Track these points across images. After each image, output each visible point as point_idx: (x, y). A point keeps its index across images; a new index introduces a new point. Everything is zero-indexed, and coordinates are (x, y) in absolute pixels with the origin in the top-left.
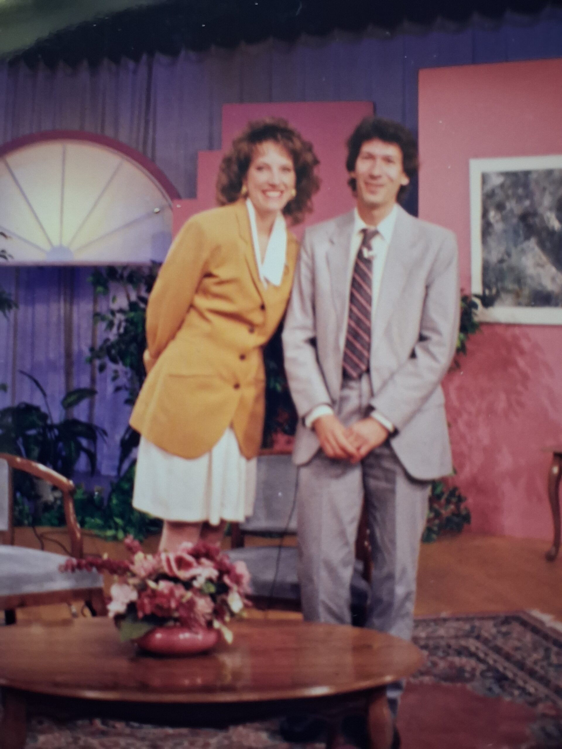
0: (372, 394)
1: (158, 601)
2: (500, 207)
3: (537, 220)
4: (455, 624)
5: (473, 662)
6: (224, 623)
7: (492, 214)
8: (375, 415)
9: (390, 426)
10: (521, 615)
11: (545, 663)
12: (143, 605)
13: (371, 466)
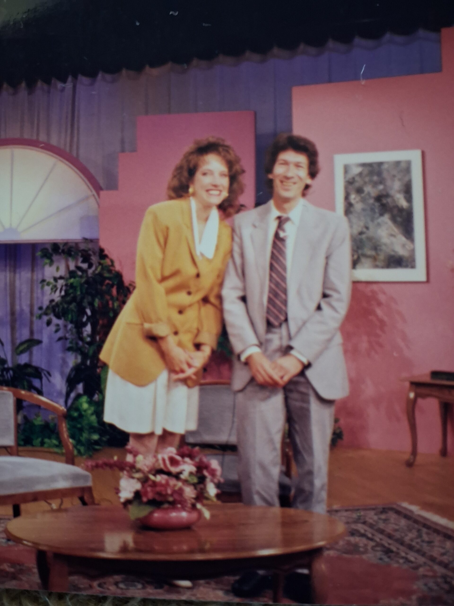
0: (290, 338)
1: (158, 489)
2: (359, 191)
3: (389, 200)
4: (345, 514)
5: (364, 541)
6: (204, 505)
7: (353, 197)
8: (293, 352)
9: (305, 361)
10: (395, 506)
11: (419, 540)
12: (146, 493)
13: (291, 391)
